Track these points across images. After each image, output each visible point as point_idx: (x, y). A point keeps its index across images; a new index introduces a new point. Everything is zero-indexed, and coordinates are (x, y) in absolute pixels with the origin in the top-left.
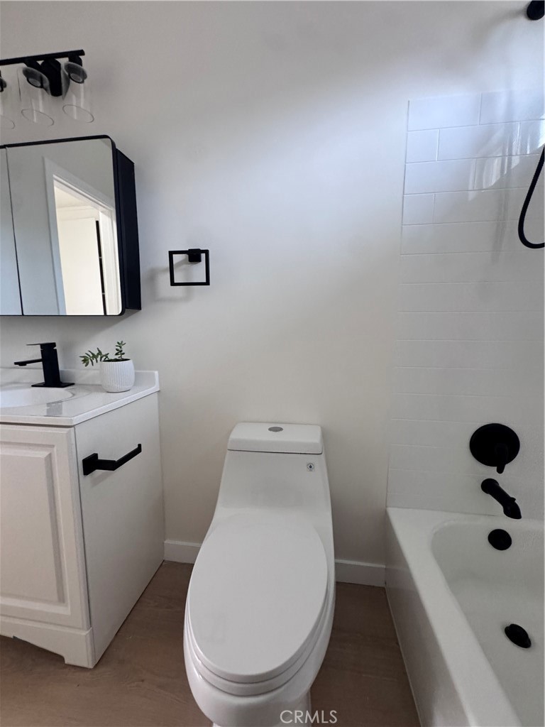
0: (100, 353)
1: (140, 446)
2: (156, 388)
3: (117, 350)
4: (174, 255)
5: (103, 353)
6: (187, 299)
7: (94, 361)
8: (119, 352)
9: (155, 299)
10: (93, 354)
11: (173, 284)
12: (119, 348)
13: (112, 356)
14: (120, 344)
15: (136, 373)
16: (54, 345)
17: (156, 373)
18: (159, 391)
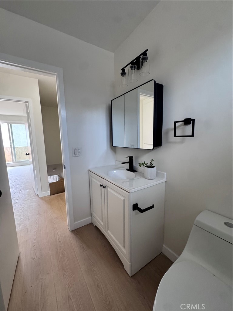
0: (145, 163)
1: (153, 205)
2: (165, 180)
3: (150, 162)
4: (177, 123)
5: (146, 163)
6: (182, 142)
7: (143, 166)
8: (151, 163)
9: (168, 142)
10: (142, 163)
11: (175, 136)
12: (151, 162)
13: (149, 165)
14: (152, 160)
15: (157, 172)
16: (132, 157)
17: (165, 173)
18: (166, 182)
